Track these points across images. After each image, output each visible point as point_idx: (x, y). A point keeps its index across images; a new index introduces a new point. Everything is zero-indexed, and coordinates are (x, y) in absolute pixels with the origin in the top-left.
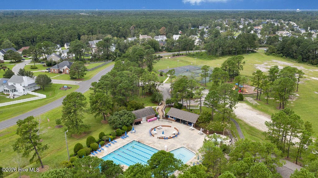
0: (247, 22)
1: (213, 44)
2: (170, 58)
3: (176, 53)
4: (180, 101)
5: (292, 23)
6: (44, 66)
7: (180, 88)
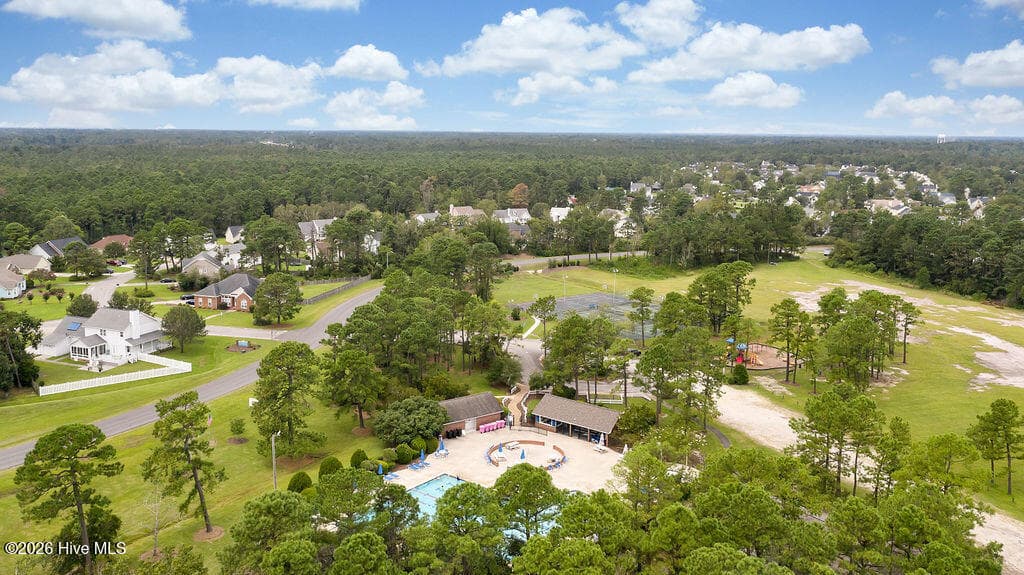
0: (779, 173)
1: (667, 234)
2: (540, 271)
3: (560, 259)
4: (569, 381)
5: (918, 175)
6: (173, 289)
7: (570, 343)
